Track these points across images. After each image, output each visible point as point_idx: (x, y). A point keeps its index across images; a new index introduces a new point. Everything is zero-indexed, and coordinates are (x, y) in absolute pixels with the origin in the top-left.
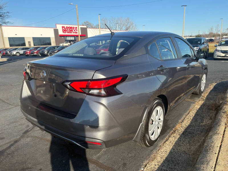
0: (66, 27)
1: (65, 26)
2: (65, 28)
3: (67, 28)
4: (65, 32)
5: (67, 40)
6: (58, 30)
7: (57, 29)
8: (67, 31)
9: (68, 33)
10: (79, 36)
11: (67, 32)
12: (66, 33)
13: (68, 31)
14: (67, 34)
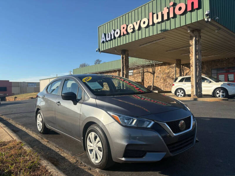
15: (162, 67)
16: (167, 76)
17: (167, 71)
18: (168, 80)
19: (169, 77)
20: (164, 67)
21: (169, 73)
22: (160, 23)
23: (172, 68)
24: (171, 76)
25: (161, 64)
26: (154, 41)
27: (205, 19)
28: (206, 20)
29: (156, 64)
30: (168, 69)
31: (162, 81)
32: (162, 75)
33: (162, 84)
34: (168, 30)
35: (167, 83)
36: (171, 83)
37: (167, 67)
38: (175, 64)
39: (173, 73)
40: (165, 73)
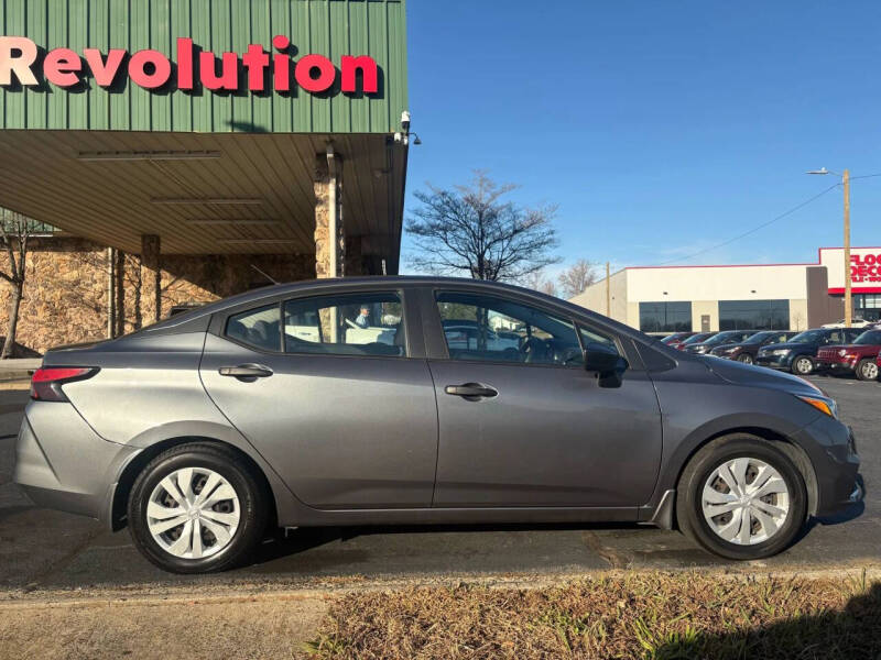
0: (867, 258)
1: (862, 254)
2: (862, 259)
3: (870, 260)
4: (858, 277)
5: (865, 309)
6: (825, 269)
7: (823, 265)
8: (869, 271)
9: (871, 280)
10: (848, 294)
11: (869, 276)
12: (861, 280)
13: (874, 271)
14: (867, 284)
15: (43, 254)
16: (69, 295)
17: (70, 275)
18: (72, 313)
19: (76, 299)
20: (54, 257)
21: (77, 282)
22: (227, 96)
23: (95, 263)
24: (87, 296)
25: (36, 243)
26: (165, 152)
27: (393, 134)
28: (397, 136)
29: (28, 239)
30: (71, 269)
31: (42, 315)
32: (41, 289)
33: (44, 331)
34: (261, 131)
35: (70, 327)
36: (86, 327)
37: (67, 257)
38: (110, 250)
39: (98, 286)
40: (61, 284)
